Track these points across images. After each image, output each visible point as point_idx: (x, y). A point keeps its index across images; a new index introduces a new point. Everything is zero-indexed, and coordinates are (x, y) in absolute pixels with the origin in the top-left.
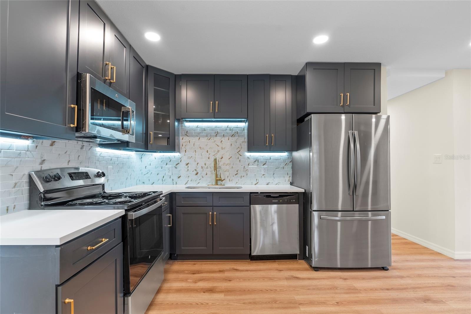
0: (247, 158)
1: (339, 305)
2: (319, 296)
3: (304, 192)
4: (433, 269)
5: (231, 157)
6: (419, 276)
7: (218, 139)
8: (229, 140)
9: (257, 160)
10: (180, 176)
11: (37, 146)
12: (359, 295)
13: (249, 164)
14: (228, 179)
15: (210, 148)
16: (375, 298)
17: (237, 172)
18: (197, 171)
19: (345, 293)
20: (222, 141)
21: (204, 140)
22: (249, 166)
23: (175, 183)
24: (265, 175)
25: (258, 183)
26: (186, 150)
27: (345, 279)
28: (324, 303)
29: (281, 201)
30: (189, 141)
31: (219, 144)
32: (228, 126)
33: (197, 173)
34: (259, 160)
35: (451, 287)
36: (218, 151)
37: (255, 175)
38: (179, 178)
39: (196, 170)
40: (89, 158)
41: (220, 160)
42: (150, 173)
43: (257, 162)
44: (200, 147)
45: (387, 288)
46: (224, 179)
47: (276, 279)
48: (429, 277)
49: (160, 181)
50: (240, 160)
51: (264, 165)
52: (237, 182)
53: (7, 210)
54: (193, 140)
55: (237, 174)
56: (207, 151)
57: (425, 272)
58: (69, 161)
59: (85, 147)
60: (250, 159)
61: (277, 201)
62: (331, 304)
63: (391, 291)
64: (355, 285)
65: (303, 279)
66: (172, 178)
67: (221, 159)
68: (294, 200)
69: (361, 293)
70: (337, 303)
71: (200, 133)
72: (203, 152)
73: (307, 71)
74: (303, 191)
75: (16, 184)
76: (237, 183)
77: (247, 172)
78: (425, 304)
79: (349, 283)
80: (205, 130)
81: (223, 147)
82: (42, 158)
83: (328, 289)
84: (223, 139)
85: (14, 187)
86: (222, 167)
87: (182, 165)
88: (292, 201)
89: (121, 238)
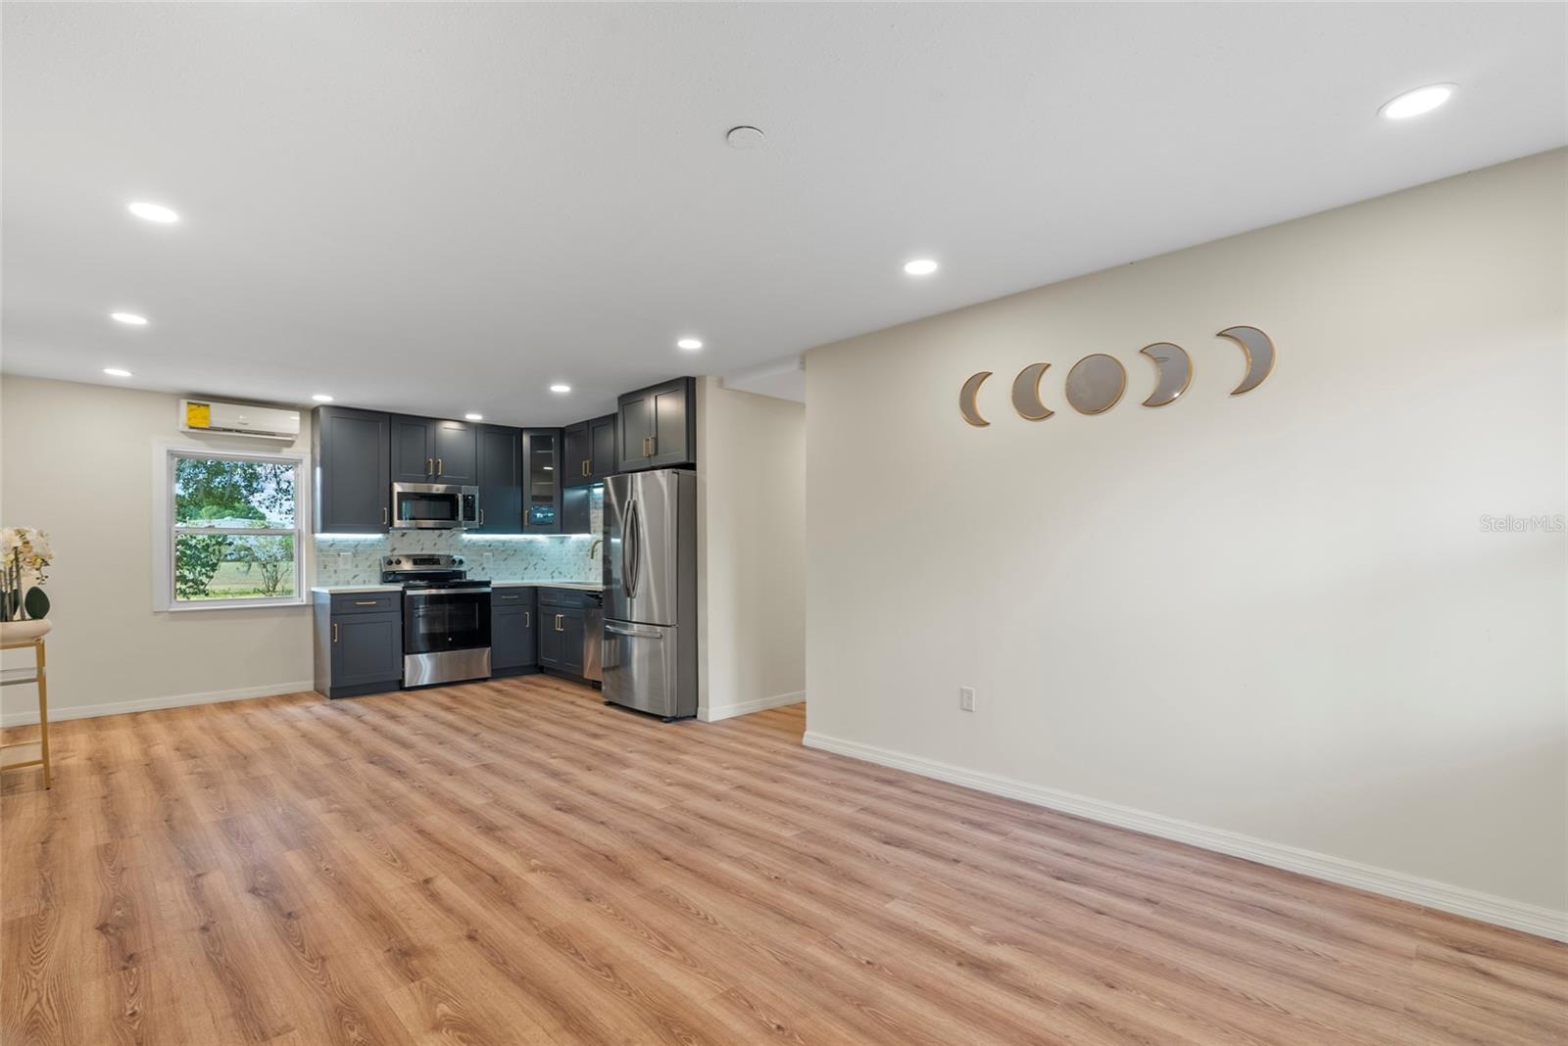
10: (591, 568)
11: (385, 538)
38: (590, 570)
40: (451, 545)
42: (569, 563)
53: (365, 580)
58: (423, 548)
66: (585, 571)
75: (371, 566)
82: (391, 546)
89: (399, 608)
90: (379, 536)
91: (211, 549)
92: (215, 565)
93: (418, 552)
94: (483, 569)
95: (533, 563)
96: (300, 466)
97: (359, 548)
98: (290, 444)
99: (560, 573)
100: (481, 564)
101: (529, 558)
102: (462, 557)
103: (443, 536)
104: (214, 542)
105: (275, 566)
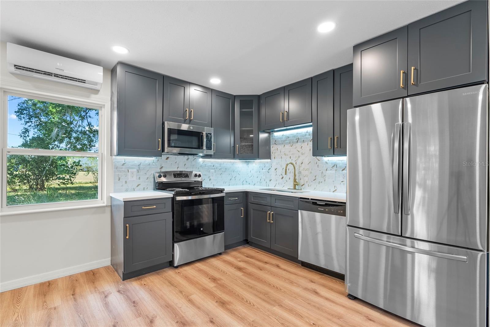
0: (325, 163)
5: (310, 162)
7: (299, 145)
8: (308, 145)
9: (335, 165)
10: (271, 180)
11: (158, 160)
13: (327, 169)
14: (307, 184)
15: (293, 154)
17: (315, 177)
18: (282, 176)
20: (302, 147)
21: (287, 147)
22: (327, 172)
23: (268, 185)
24: (343, 182)
25: (336, 190)
26: (275, 157)
29: (327, 210)
30: (277, 149)
31: (299, 149)
32: (307, 131)
33: (283, 177)
34: (338, 165)
36: (299, 157)
37: (333, 181)
38: (270, 181)
39: (282, 174)
40: (193, 165)
41: (300, 165)
42: (253, 176)
43: (335, 168)
44: (285, 154)
46: (304, 184)
47: (295, 284)
49: (259, 183)
50: (318, 165)
51: (343, 170)
52: (316, 187)
53: (144, 189)
54: (280, 147)
55: (315, 179)
56: (290, 157)
58: (178, 167)
59: (190, 159)
60: (328, 164)
61: (323, 209)
66: (266, 181)
67: (302, 164)
68: (342, 212)
71: (285, 140)
72: (287, 158)
75: (148, 178)
76: (316, 189)
77: (324, 178)
80: (288, 138)
81: (303, 153)
82: (161, 166)
84: (303, 145)
85: (147, 179)
86: (302, 171)
87: (273, 169)
88: (339, 211)
89: (170, 210)
90: (153, 159)
91: (73, 168)
92: (75, 173)
93: (175, 169)
94: (210, 179)
95: (234, 176)
96: (103, 109)
97: (141, 166)
98: (97, 92)
99: (247, 182)
100: (209, 177)
101: (232, 173)
102: (200, 173)
103: (190, 160)
104: (75, 165)
105: (97, 174)
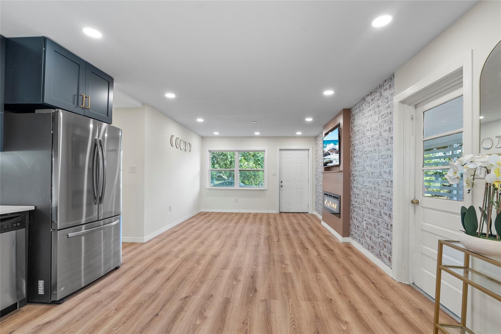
1: (119, 310)
2: (96, 318)
3: (34, 209)
4: (141, 253)
6: (140, 261)
12: (123, 294)
16: (134, 289)
19: (112, 300)
27: (98, 292)
28: (107, 318)
35: (159, 259)
45: (133, 278)
48: (144, 259)
57: (140, 257)
62: (113, 315)
63: (137, 279)
64: (111, 290)
65: (58, 318)
68: (18, 224)
69: (122, 292)
70: (116, 310)
73: (45, 47)
74: (32, 208)
78: (159, 274)
79: (104, 292)
83: (95, 307)
88: (15, 225)
